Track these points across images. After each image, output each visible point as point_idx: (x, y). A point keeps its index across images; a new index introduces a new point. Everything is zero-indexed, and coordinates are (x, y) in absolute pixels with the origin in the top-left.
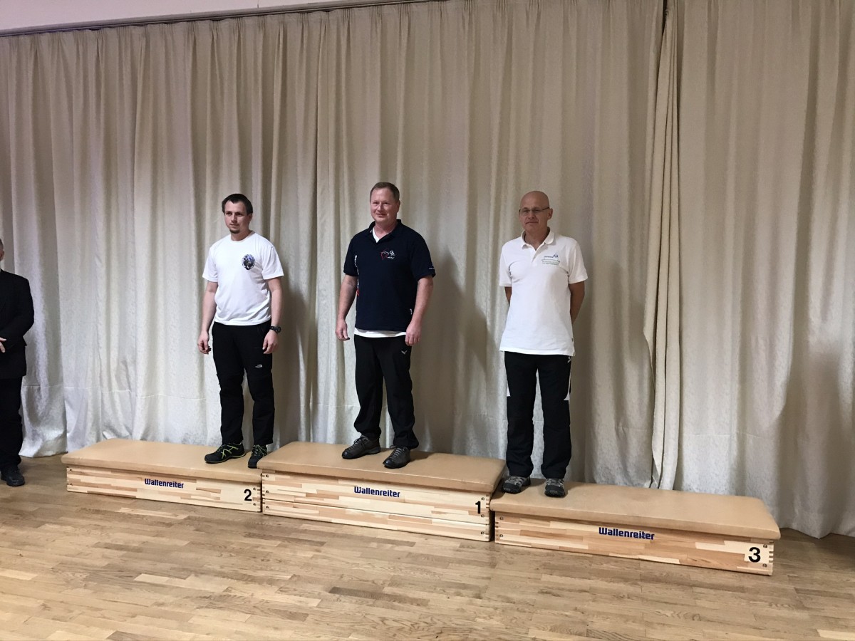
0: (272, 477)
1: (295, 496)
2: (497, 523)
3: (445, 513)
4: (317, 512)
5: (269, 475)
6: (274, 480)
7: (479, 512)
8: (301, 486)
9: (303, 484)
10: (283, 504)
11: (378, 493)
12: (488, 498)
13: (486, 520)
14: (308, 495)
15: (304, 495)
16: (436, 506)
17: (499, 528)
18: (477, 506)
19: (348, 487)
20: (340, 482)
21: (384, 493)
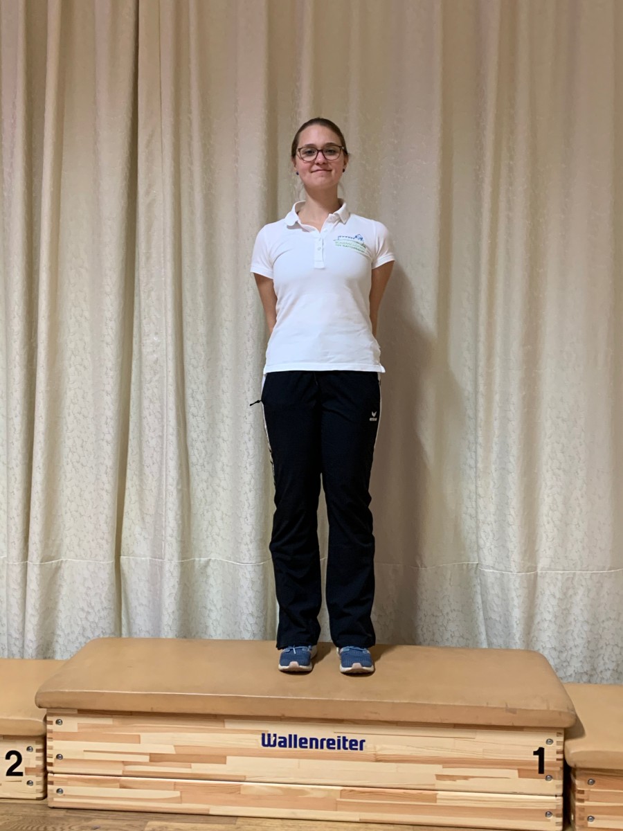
0: (71, 724)
1: (125, 763)
2: (582, 792)
3: (466, 778)
4: (177, 794)
5: (62, 718)
6: (76, 730)
7: (541, 770)
8: (137, 740)
9: (144, 736)
10: (98, 783)
11: (315, 743)
12: (561, 739)
13: (556, 785)
14: (155, 758)
15: (147, 759)
16: (446, 762)
17: (586, 803)
18: (537, 757)
19: (247, 736)
20: (229, 726)
21: (330, 743)
